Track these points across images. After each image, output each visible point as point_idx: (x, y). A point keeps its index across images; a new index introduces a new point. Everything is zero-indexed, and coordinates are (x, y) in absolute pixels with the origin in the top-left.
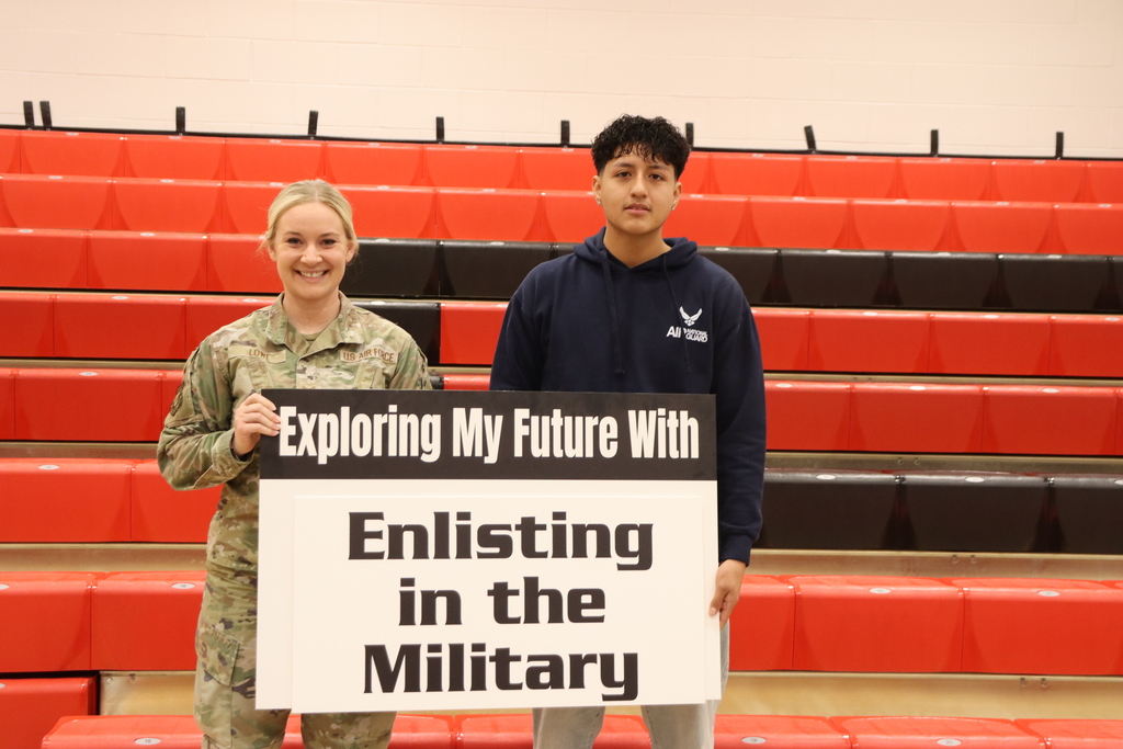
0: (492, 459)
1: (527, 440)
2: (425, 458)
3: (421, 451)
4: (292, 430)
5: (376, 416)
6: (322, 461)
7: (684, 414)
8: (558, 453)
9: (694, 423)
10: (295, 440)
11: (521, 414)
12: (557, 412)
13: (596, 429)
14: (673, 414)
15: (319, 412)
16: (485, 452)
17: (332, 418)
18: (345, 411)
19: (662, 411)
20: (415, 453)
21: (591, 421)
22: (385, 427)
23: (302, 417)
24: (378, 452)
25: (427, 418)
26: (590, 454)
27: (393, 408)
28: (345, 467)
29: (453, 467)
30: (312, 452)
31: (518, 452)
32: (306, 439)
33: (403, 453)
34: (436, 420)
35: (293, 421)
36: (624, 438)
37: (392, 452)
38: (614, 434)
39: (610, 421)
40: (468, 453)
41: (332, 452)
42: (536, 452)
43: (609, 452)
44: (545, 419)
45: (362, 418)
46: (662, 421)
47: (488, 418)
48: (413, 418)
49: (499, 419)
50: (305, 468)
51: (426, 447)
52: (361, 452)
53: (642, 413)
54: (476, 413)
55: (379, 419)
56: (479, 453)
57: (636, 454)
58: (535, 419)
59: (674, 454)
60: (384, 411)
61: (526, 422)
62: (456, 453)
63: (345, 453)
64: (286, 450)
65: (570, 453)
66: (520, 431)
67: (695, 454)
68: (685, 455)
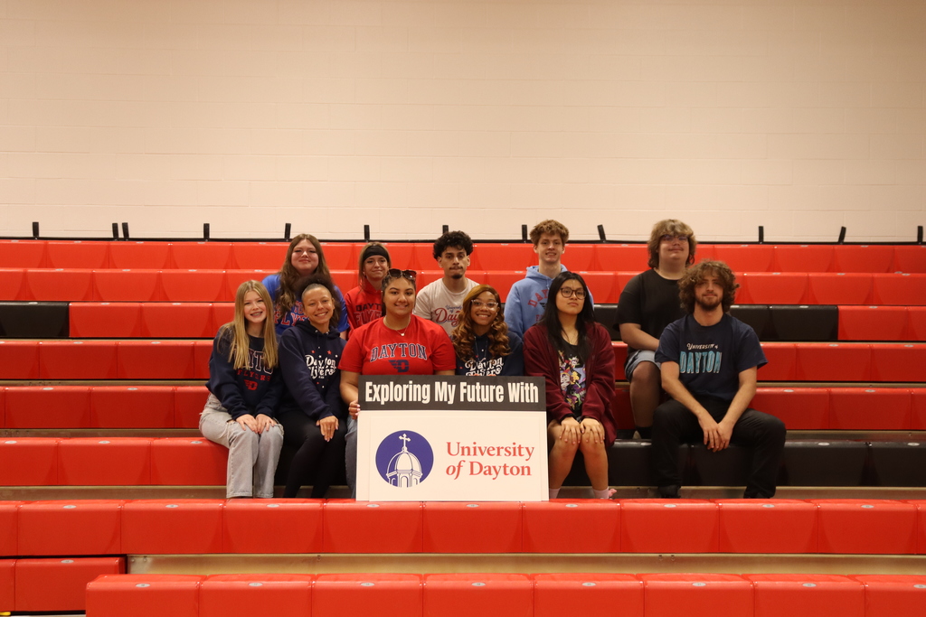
0: (451, 402)
1: (465, 395)
2: (423, 402)
3: (422, 399)
4: (371, 391)
5: (404, 386)
6: (383, 403)
7: (532, 384)
8: (479, 400)
9: (536, 388)
10: (371, 395)
11: (463, 384)
12: (478, 384)
13: (494, 390)
14: (527, 384)
15: (381, 384)
16: (448, 400)
17: (386, 386)
18: (392, 383)
19: (522, 383)
20: (419, 400)
21: (492, 387)
22: (408, 390)
23: (375, 386)
24: (405, 400)
25: (424, 386)
26: (492, 400)
27: (411, 382)
28: (391, 406)
29: (435, 405)
30: (378, 400)
31: (462, 400)
32: (376, 395)
33: (415, 400)
34: (428, 387)
35: (371, 388)
36: (506, 394)
37: (410, 400)
38: (502, 392)
39: (500, 387)
40: (441, 400)
41: (387, 400)
42: (469, 400)
43: (500, 400)
44: (473, 386)
45: (398, 386)
46: (522, 387)
47: (449, 386)
48: (419, 386)
49: (454, 386)
50: (375, 406)
51: (424, 397)
52: (398, 400)
53: (514, 384)
54: (445, 384)
55: (405, 387)
56: (446, 400)
57: (511, 400)
58: (469, 386)
59: (528, 401)
60: (407, 383)
61: (465, 388)
62: (436, 400)
63: (391, 400)
64: (368, 399)
65: (484, 400)
66: (463, 391)
67: (537, 401)
68: (532, 401)
